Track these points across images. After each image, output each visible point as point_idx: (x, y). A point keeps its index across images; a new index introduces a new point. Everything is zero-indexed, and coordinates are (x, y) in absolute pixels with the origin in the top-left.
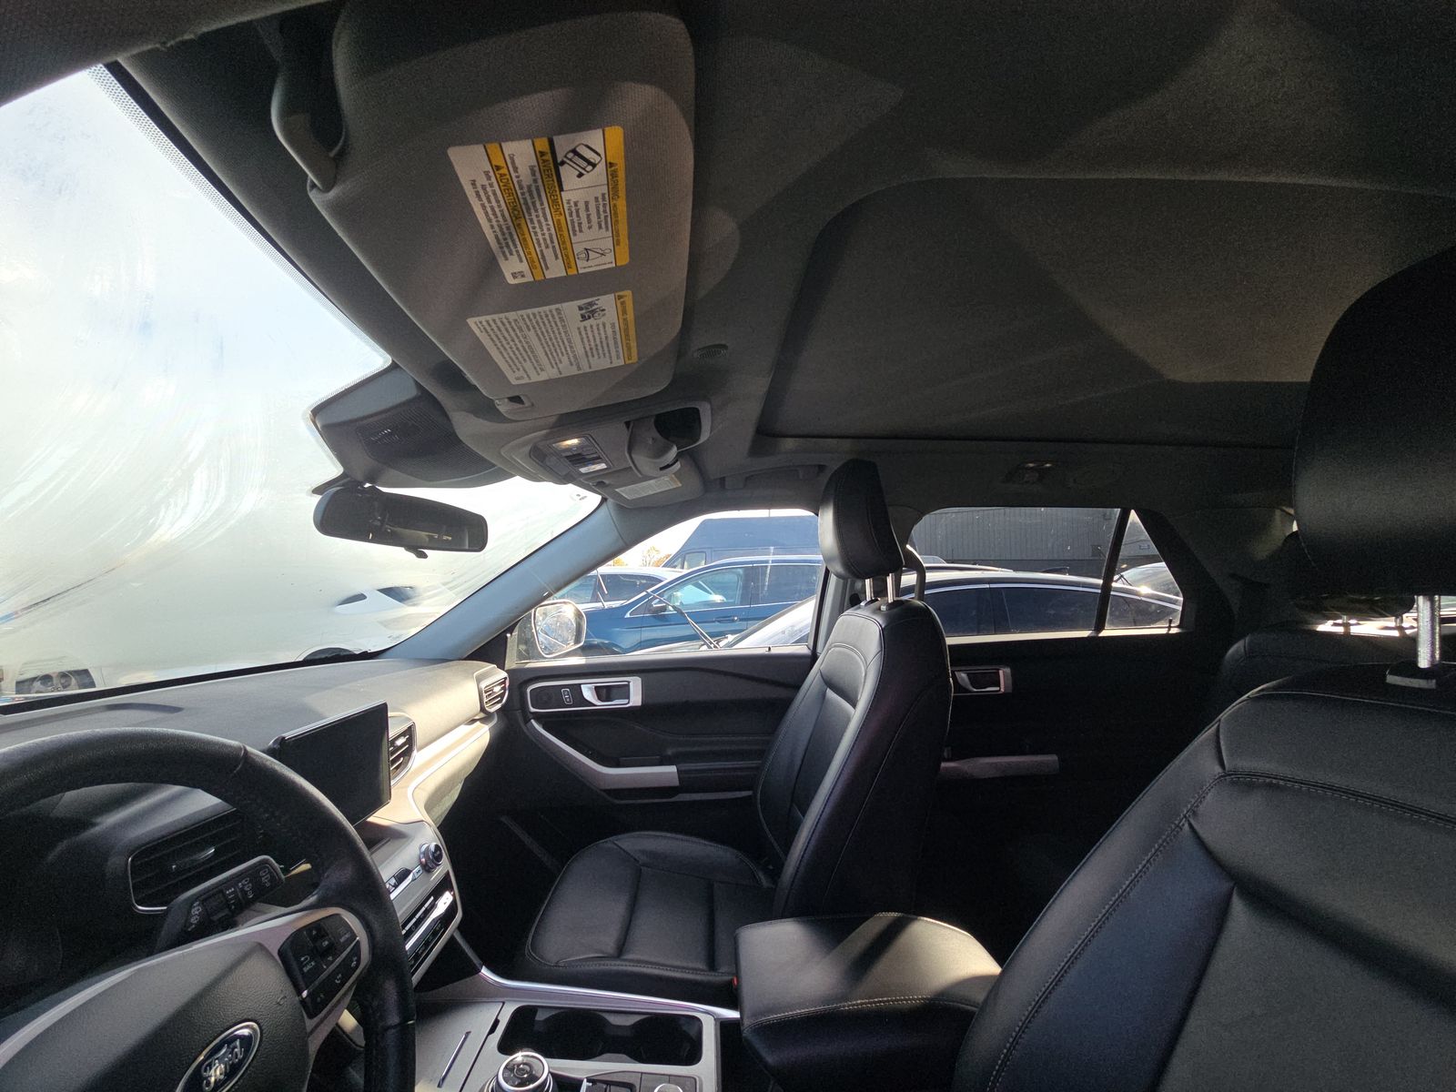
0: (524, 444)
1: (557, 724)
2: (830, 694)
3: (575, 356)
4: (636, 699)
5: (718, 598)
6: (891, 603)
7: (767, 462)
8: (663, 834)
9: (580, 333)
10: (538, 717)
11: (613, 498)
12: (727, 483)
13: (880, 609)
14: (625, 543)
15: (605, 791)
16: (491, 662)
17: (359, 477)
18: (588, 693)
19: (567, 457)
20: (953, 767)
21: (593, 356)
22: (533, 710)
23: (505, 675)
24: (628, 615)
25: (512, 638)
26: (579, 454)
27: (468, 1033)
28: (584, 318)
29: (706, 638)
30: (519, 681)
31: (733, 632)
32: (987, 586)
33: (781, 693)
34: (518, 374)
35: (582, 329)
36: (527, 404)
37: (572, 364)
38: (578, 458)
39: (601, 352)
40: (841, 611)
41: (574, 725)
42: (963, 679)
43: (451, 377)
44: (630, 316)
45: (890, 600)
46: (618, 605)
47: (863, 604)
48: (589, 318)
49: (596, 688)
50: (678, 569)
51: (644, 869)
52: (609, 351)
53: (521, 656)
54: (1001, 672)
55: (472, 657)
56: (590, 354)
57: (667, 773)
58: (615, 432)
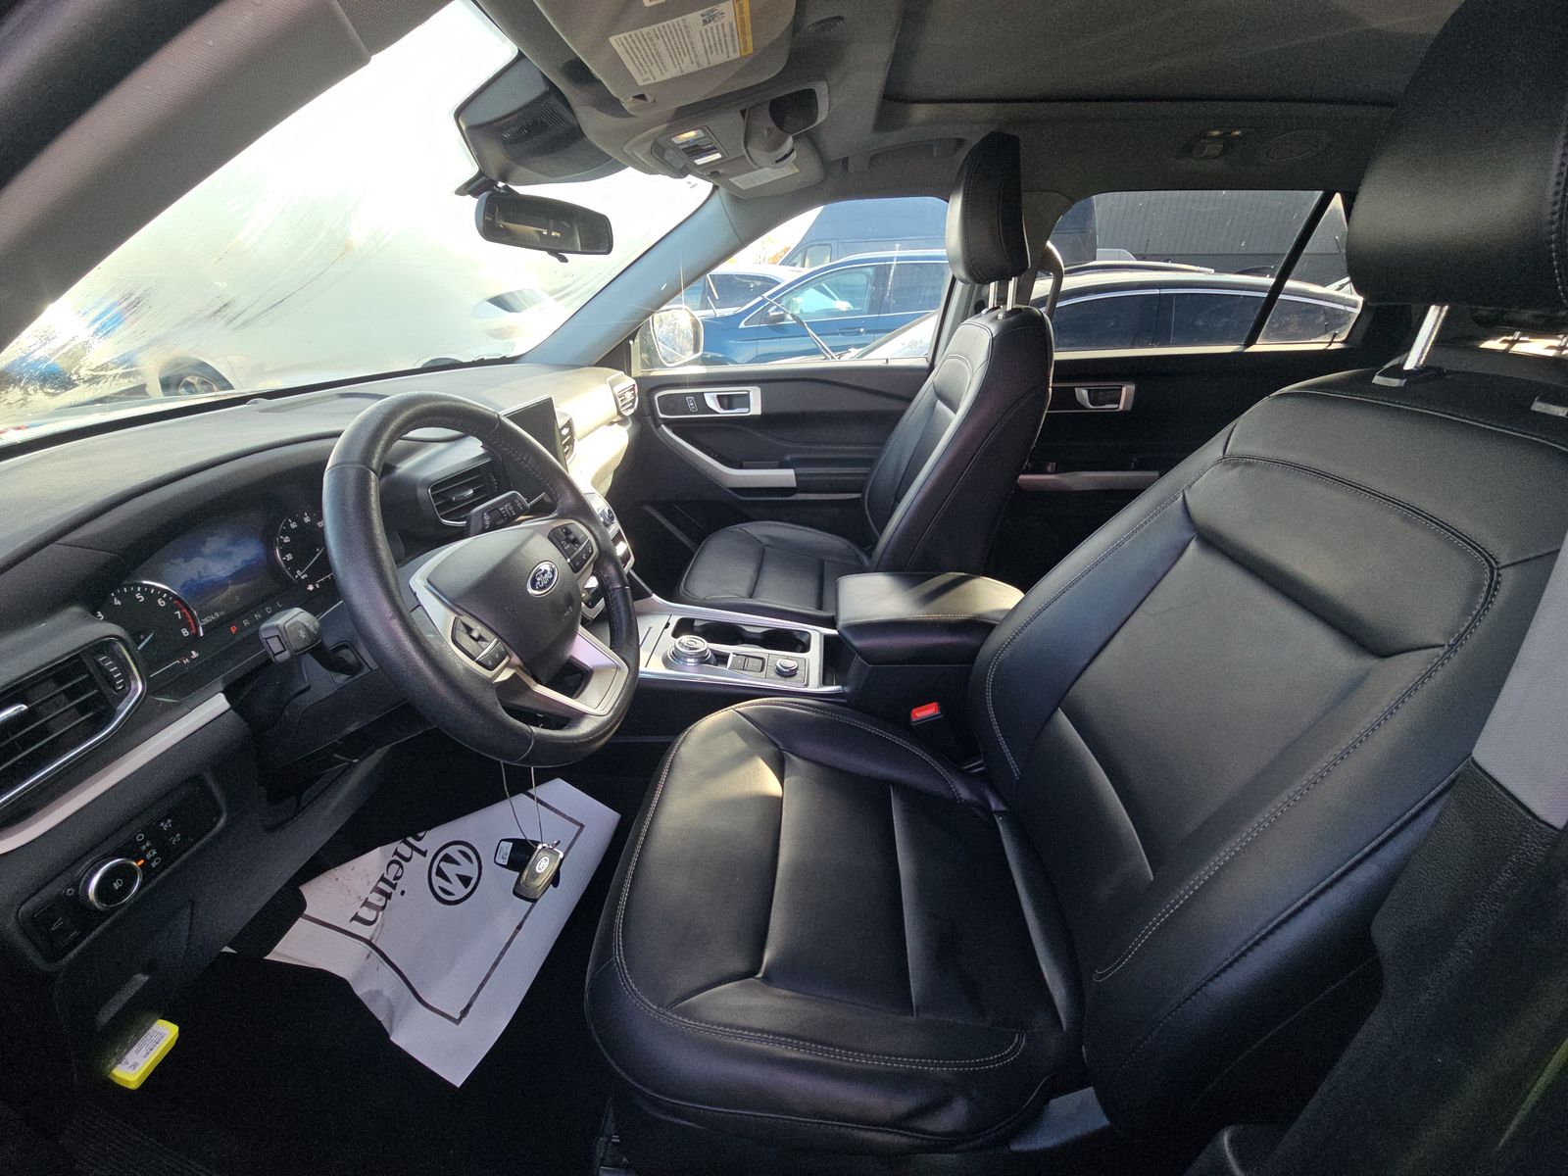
0: (645, 140)
1: (682, 428)
2: (940, 405)
3: (696, 56)
4: (756, 408)
5: (843, 305)
6: (1010, 312)
7: (893, 138)
8: (785, 524)
9: (702, 35)
10: (668, 423)
11: (725, 187)
12: (850, 163)
13: (997, 318)
14: (741, 241)
15: (730, 488)
16: (619, 369)
17: (494, 177)
18: (711, 402)
19: (684, 150)
20: (1053, 480)
21: (712, 53)
22: (662, 416)
23: (634, 382)
24: (742, 325)
25: (635, 345)
26: (697, 146)
27: (650, 628)
28: (705, 22)
29: (827, 352)
30: (647, 388)
31: (857, 346)
32: (1157, 292)
33: (892, 405)
34: (645, 76)
35: (703, 32)
36: (650, 99)
37: (692, 63)
38: (695, 150)
39: (719, 48)
40: (965, 318)
41: (701, 430)
42: (1081, 395)
43: (578, 72)
44: (747, 14)
45: (1009, 307)
46: (731, 314)
47: (984, 312)
48: (710, 21)
49: (718, 396)
50: (798, 268)
51: (767, 549)
52: (727, 47)
53: (644, 365)
54: (1124, 389)
55: (600, 364)
56: (709, 52)
57: (786, 476)
58: (731, 122)
